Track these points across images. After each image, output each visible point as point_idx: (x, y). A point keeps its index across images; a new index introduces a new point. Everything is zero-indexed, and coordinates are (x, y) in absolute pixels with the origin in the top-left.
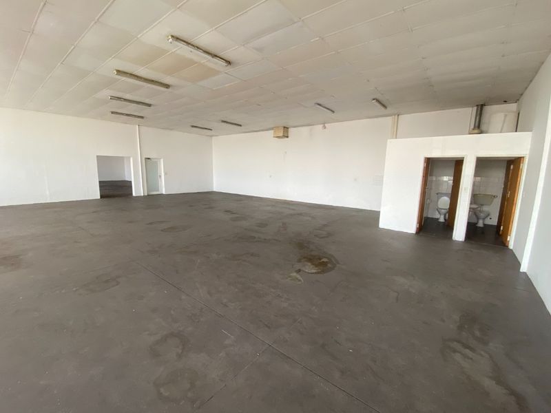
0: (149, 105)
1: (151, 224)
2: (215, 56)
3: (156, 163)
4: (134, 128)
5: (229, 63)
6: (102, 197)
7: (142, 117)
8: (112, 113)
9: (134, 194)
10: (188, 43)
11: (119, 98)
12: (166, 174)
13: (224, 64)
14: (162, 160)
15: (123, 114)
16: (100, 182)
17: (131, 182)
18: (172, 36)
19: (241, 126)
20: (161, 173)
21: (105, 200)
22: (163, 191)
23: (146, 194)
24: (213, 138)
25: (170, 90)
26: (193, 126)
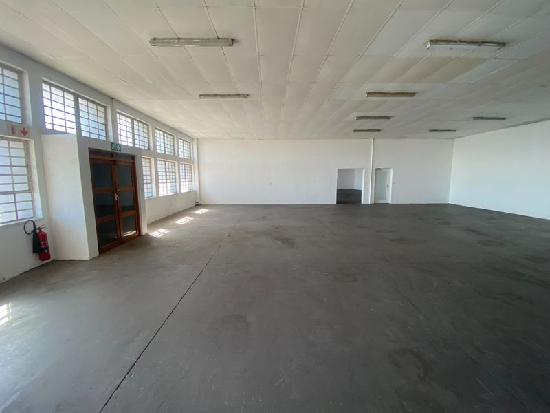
0: (389, 118)
1: (379, 231)
2: (484, 43)
3: (386, 172)
4: (369, 142)
5: (502, 44)
6: (338, 202)
7: (379, 131)
8: (355, 131)
9: (362, 202)
10: (448, 41)
11: (363, 118)
12: (394, 183)
13: (495, 47)
14: (392, 170)
15: (362, 131)
16: (338, 190)
17: (361, 191)
18: (431, 41)
19: (504, 119)
20: (389, 183)
21: (341, 205)
22: (389, 200)
23: (373, 203)
24: (456, 139)
25: (415, 97)
26: (431, 131)
